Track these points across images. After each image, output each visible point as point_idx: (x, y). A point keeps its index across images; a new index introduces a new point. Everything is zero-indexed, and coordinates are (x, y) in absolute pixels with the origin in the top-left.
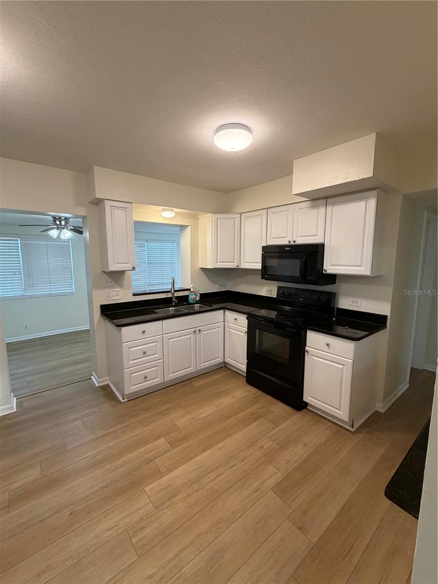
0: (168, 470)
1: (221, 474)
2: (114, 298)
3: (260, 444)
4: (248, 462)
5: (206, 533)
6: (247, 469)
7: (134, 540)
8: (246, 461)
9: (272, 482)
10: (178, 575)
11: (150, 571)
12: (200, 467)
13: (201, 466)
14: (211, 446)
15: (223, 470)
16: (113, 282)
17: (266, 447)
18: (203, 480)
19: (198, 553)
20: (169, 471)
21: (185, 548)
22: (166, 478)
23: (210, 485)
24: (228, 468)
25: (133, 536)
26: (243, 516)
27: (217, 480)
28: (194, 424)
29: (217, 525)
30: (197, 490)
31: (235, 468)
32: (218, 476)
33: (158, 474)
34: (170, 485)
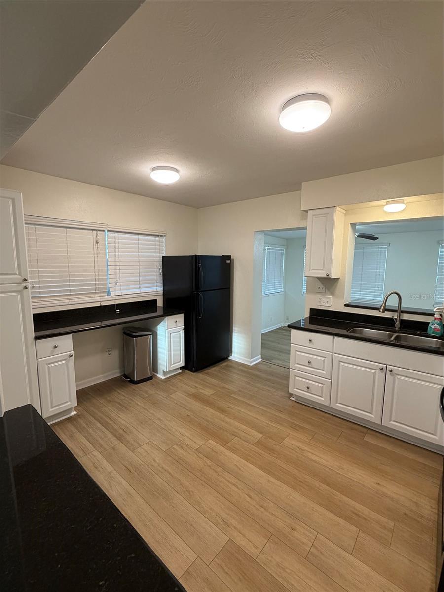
0: (230, 447)
1: (238, 488)
2: (323, 304)
3: (298, 527)
4: (262, 512)
5: (181, 484)
6: (251, 511)
7: (175, 447)
8: (262, 509)
9: (241, 541)
10: (154, 473)
11: (157, 459)
12: (240, 469)
13: (242, 469)
14: (270, 473)
15: (242, 488)
16: (324, 288)
17: (296, 534)
18: (227, 474)
19: (166, 481)
20: (229, 449)
21: (170, 473)
22: (222, 449)
23: (222, 479)
24: (247, 493)
25: (177, 445)
26: (197, 511)
27: (230, 485)
28: (294, 452)
29: (187, 491)
30: (216, 472)
31: (248, 499)
32: (234, 485)
33: (224, 443)
34: (217, 453)
